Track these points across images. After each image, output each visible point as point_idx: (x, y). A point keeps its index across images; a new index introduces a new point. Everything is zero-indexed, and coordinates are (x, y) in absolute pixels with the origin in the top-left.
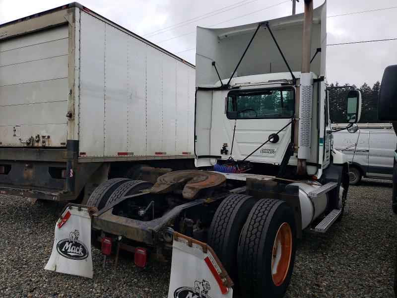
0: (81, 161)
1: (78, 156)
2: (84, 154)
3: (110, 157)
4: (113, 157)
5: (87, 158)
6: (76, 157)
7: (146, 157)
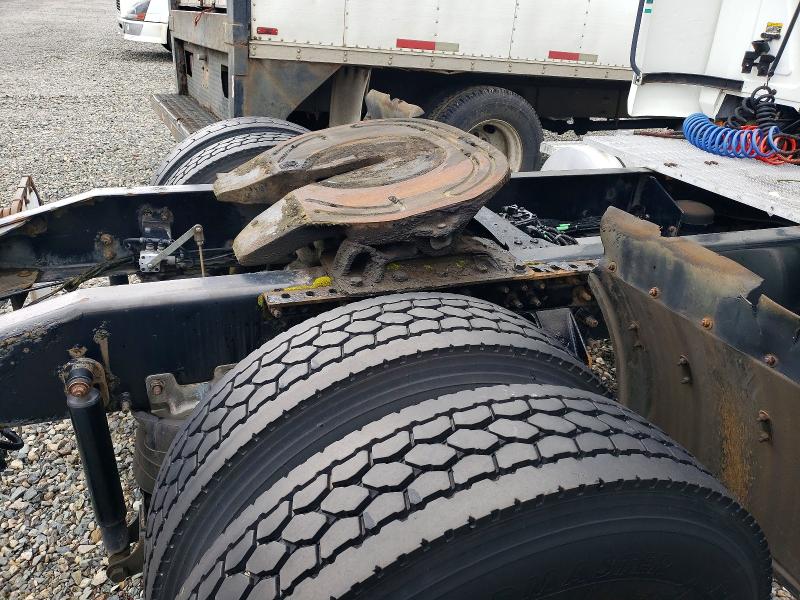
0: (259, 52)
1: (250, 39)
2: (272, 32)
3: (366, 52)
4: (379, 52)
5: (282, 46)
6: (244, 39)
7: (510, 62)
